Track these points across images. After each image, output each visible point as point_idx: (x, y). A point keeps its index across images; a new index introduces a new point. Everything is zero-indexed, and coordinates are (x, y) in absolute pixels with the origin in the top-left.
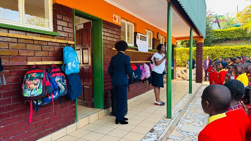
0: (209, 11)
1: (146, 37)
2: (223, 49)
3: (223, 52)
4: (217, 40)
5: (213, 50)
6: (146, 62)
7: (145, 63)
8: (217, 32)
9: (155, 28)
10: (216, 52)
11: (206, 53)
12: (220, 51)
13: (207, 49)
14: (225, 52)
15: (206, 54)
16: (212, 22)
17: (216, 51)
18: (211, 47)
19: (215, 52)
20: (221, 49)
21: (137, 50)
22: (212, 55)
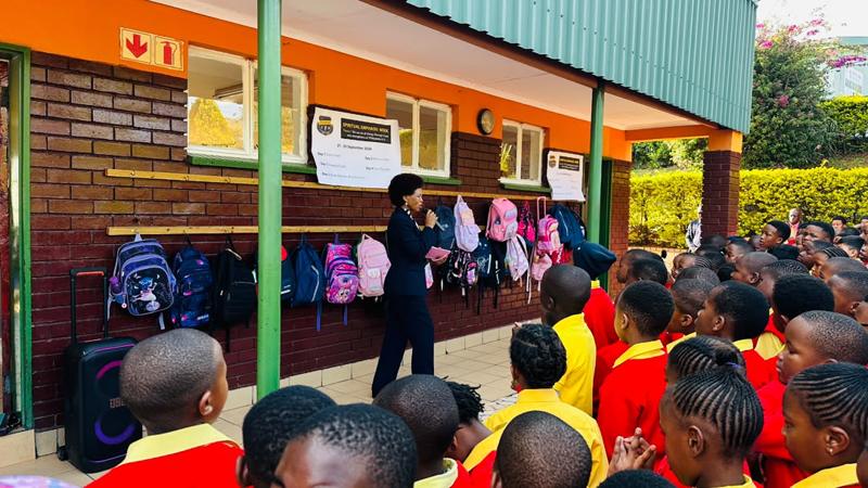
0: (818, 18)
1: (388, 127)
2: (852, 180)
3: (852, 192)
4: (854, 141)
5: (805, 184)
6: (370, 229)
7: (367, 233)
8: (854, 107)
9: (460, 90)
10: (820, 194)
11: (777, 194)
12: (839, 188)
13: (778, 181)
14: (859, 193)
15: (777, 199)
16: (823, 66)
17: (822, 190)
18: (797, 170)
19: (813, 189)
20: (842, 182)
21: (314, 178)
22: (804, 203)
